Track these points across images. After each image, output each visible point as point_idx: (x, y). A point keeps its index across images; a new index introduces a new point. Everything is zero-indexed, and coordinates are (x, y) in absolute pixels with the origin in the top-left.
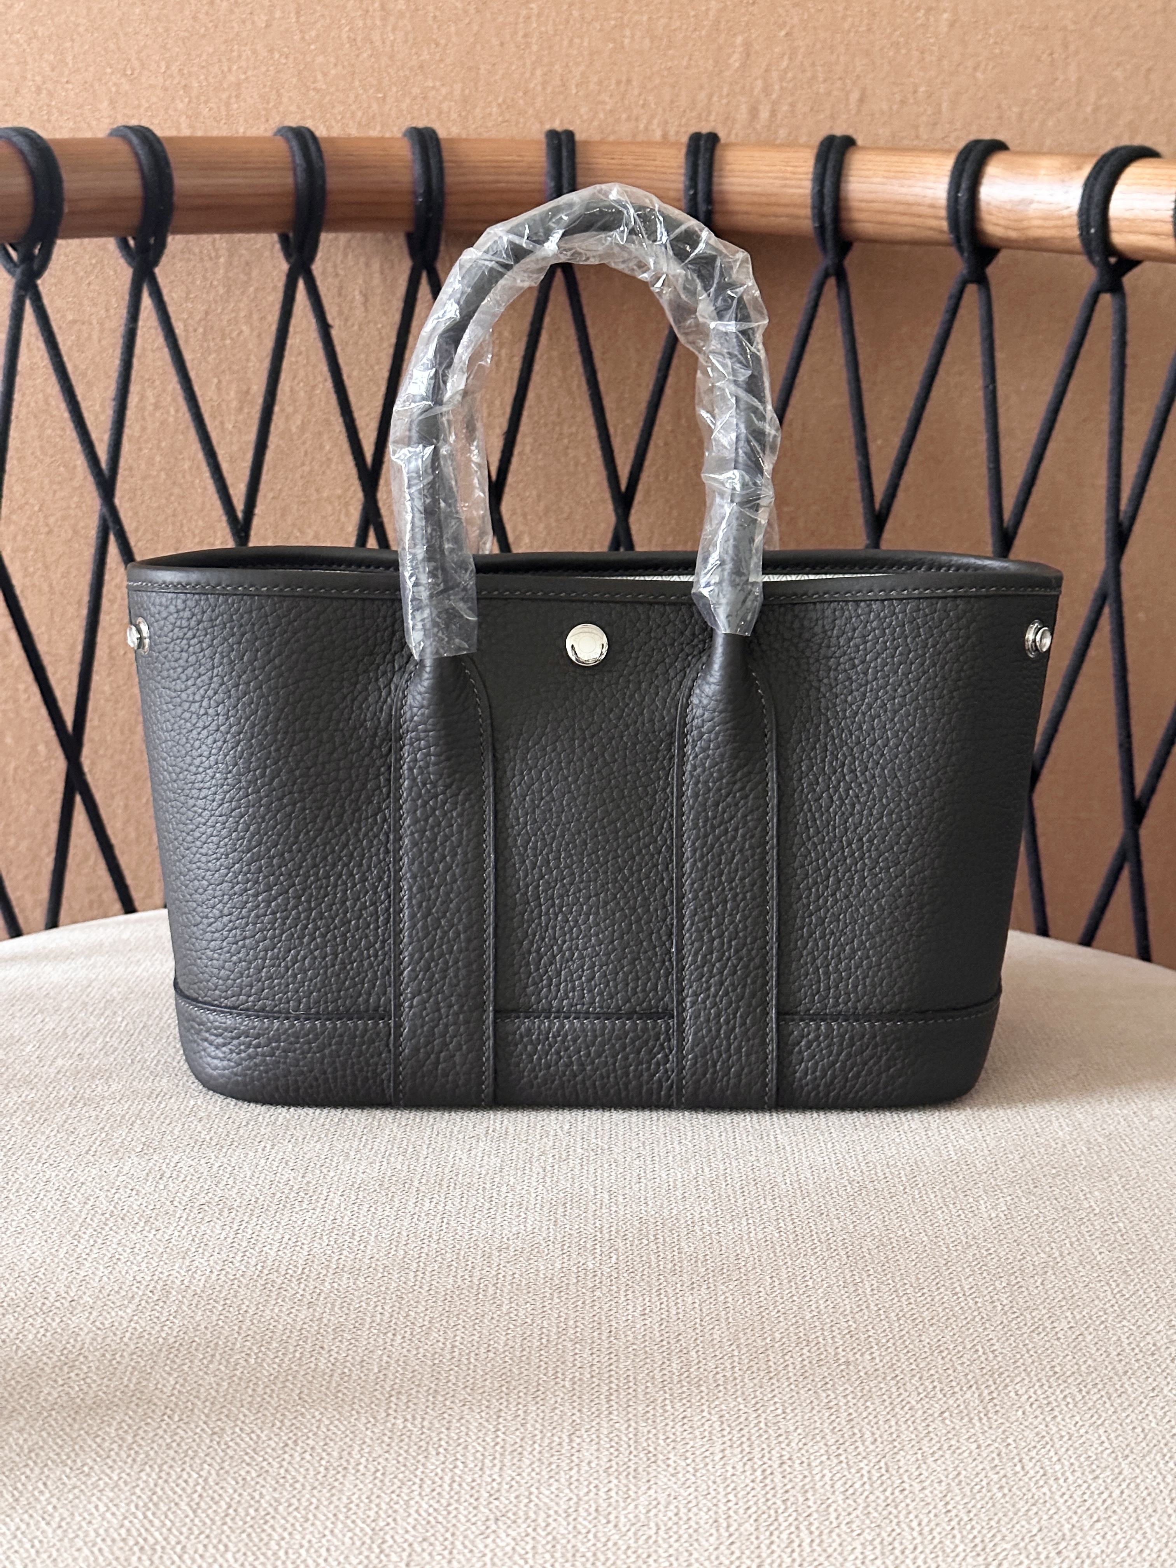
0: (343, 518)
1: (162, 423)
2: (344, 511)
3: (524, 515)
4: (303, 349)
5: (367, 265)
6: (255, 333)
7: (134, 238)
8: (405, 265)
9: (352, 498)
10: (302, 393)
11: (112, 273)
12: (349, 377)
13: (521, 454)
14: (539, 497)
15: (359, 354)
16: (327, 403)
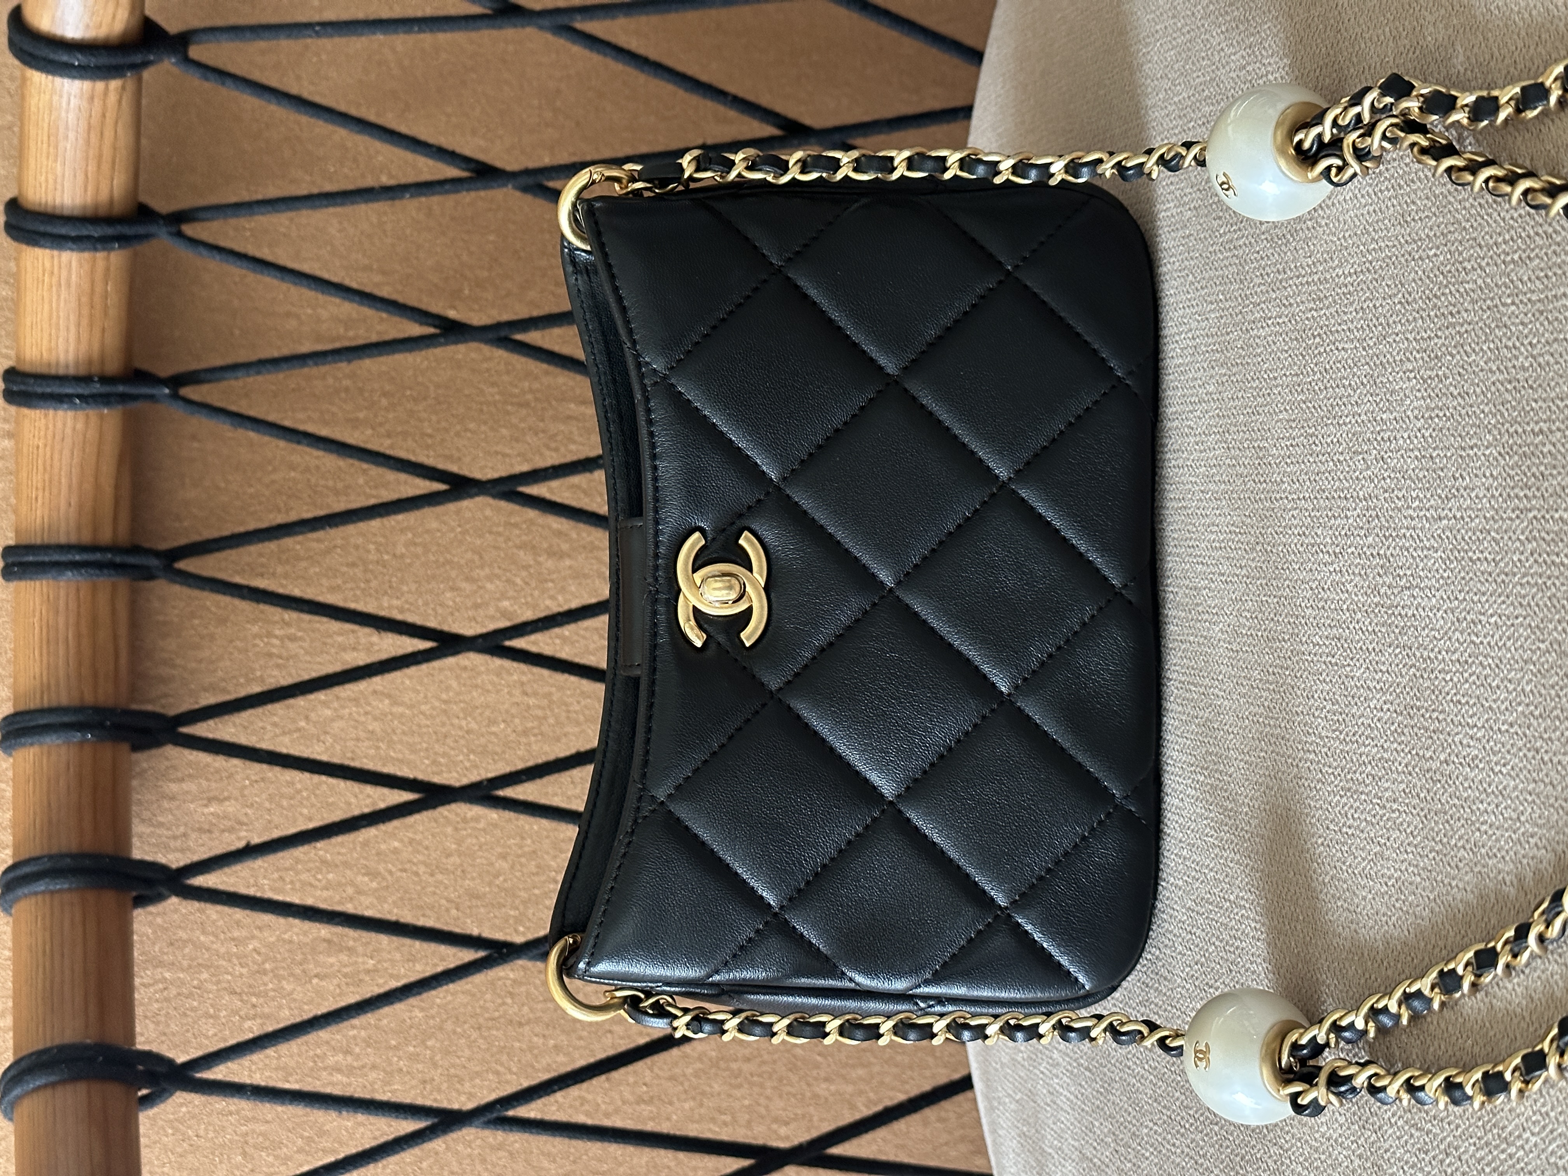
0: (481, 825)
1: (369, 1046)
2: (472, 824)
3: (476, 606)
4: (276, 875)
5: (173, 798)
6: (256, 932)
7: (140, 1089)
8: (173, 753)
9: (457, 814)
10: (330, 876)
11: (184, 1109)
12: (310, 819)
13: (401, 610)
14: (452, 589)
15: (282, 807)
16: (342, 844)
